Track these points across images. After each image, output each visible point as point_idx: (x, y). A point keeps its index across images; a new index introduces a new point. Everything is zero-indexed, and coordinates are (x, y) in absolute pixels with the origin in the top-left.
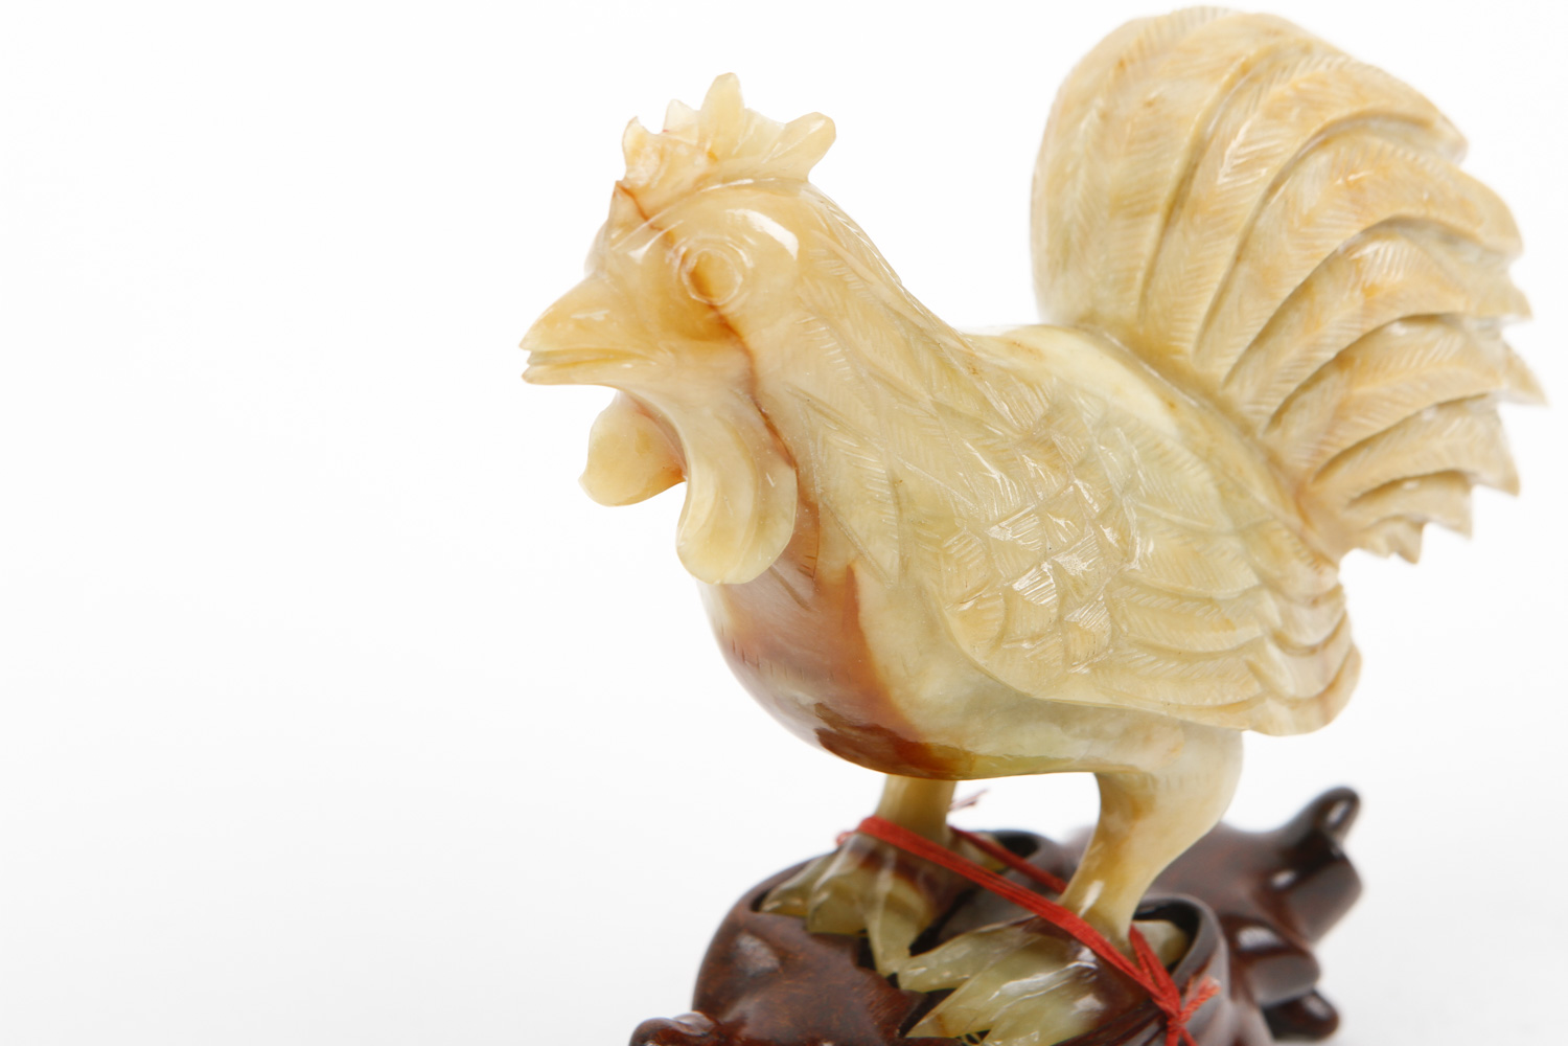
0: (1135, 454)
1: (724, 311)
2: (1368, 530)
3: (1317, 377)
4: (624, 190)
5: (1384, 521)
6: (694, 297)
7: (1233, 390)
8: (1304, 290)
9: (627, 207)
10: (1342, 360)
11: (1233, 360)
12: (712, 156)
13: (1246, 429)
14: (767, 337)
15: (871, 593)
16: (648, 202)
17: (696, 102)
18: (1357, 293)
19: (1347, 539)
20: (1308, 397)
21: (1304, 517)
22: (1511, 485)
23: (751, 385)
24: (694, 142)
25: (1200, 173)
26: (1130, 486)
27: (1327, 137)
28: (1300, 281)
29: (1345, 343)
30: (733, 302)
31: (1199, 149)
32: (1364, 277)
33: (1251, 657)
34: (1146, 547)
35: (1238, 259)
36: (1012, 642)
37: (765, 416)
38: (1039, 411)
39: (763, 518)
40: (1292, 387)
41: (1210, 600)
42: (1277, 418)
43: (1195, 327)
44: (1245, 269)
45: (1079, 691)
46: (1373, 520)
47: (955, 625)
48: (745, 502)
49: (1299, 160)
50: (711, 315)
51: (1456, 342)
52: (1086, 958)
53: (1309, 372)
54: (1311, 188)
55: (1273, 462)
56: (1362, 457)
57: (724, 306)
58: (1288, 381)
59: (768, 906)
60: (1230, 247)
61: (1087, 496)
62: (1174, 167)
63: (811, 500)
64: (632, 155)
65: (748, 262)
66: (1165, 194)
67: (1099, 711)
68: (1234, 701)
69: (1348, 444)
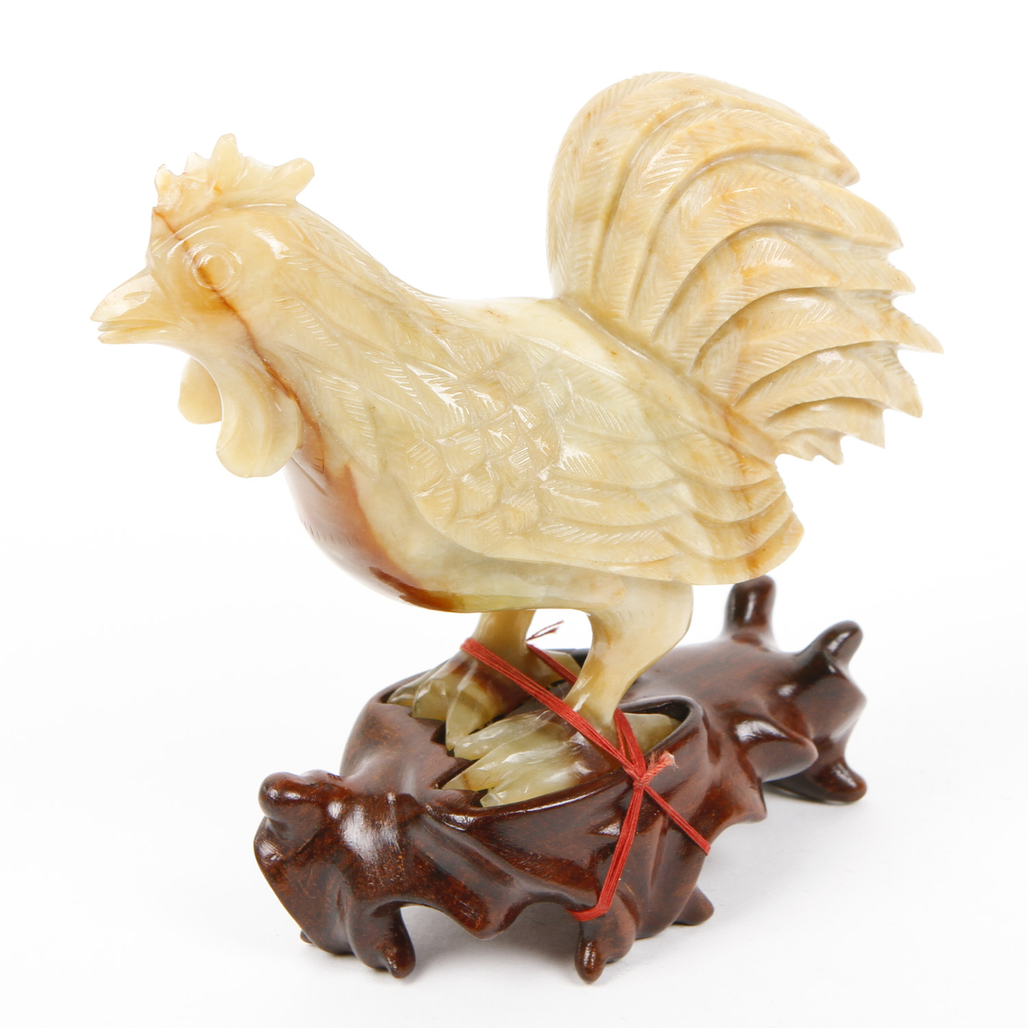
0: (571, 389)
1: (223, 294)
2: (786, 439)
3: (722, 332)
4: (158, 214)
5: (797, 433)
6: (201, 284)
7: (660, 341)
8: (699, 271)
9: (161, 224)
10: (738, 319)
11: (655, 321)
12: (217, 189)
13: (677, 370)
14: (257, 311)
15: (364, 484)
16: (175, 222)
17: (207, 154)
18: (738, 275)
19: (775, 447)
20: (717, 347)
21: (733, 431)
22: (913, 407)
23: (252, 342)
24: (204, 180)
25: (625, 190)
26: (563, 411)
27: (710, 166)
28: (692, 266)
29: (736, 310)
30: (229, 288)
31: (625, 174)
32: (743, 264)
33: (666, 529)
34: (570, 452)
35: (650, 251)
36: (464, 518)
37: (266, 364)
38: (490, 359)
39: (277, 431)
40: (704, 341)
41: (627, 490)
42: (699, 361)
43: (626, 298)
44: (655, 259)
45: (517, 552)
46: (788, 432)
47: (420, 506)
48: (260, 421)
49: (690, 181)
50: (214, 296)
51: (829, 307)
52: (580, 739)
53: (713, 329)
54: (696, 201)
55: (702, 391)
56: (768, 387)
57: (222, 290)
58: (699, 336)
59: (393, 699)
60: (642, 243)
61: (522, 417)
62: (609, 188)
63: (313, 420)
64: (162, 190)
65: (239, 260)
66: (603, 205)
67: (548, 566)
68: (651, 560)
69: (755, 380)
